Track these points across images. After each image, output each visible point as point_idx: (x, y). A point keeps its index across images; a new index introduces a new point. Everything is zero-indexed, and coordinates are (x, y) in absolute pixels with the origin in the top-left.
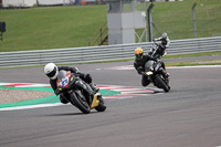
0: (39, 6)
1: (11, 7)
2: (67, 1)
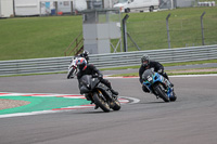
0: (16, 16)
2: (43, 12)
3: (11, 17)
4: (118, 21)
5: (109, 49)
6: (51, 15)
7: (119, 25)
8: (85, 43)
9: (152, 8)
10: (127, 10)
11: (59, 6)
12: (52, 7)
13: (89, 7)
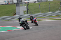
2: (5, 4)
4: (25, 6)
5: (23, 13)
6: (7, 4)
7: (26, 7)
8: (17, 12)
9: (35, 2)
10: (28, 3)
11: (9, 2)
12: (7, 2)
13: (17, 2)
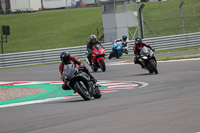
0: (44, 9)
1: (18, 12)
2: (69, 5)
3: (40, 10)
4: (134, 10)
6: (76, 7)
7: (136, 14)
8: (105, 32)
